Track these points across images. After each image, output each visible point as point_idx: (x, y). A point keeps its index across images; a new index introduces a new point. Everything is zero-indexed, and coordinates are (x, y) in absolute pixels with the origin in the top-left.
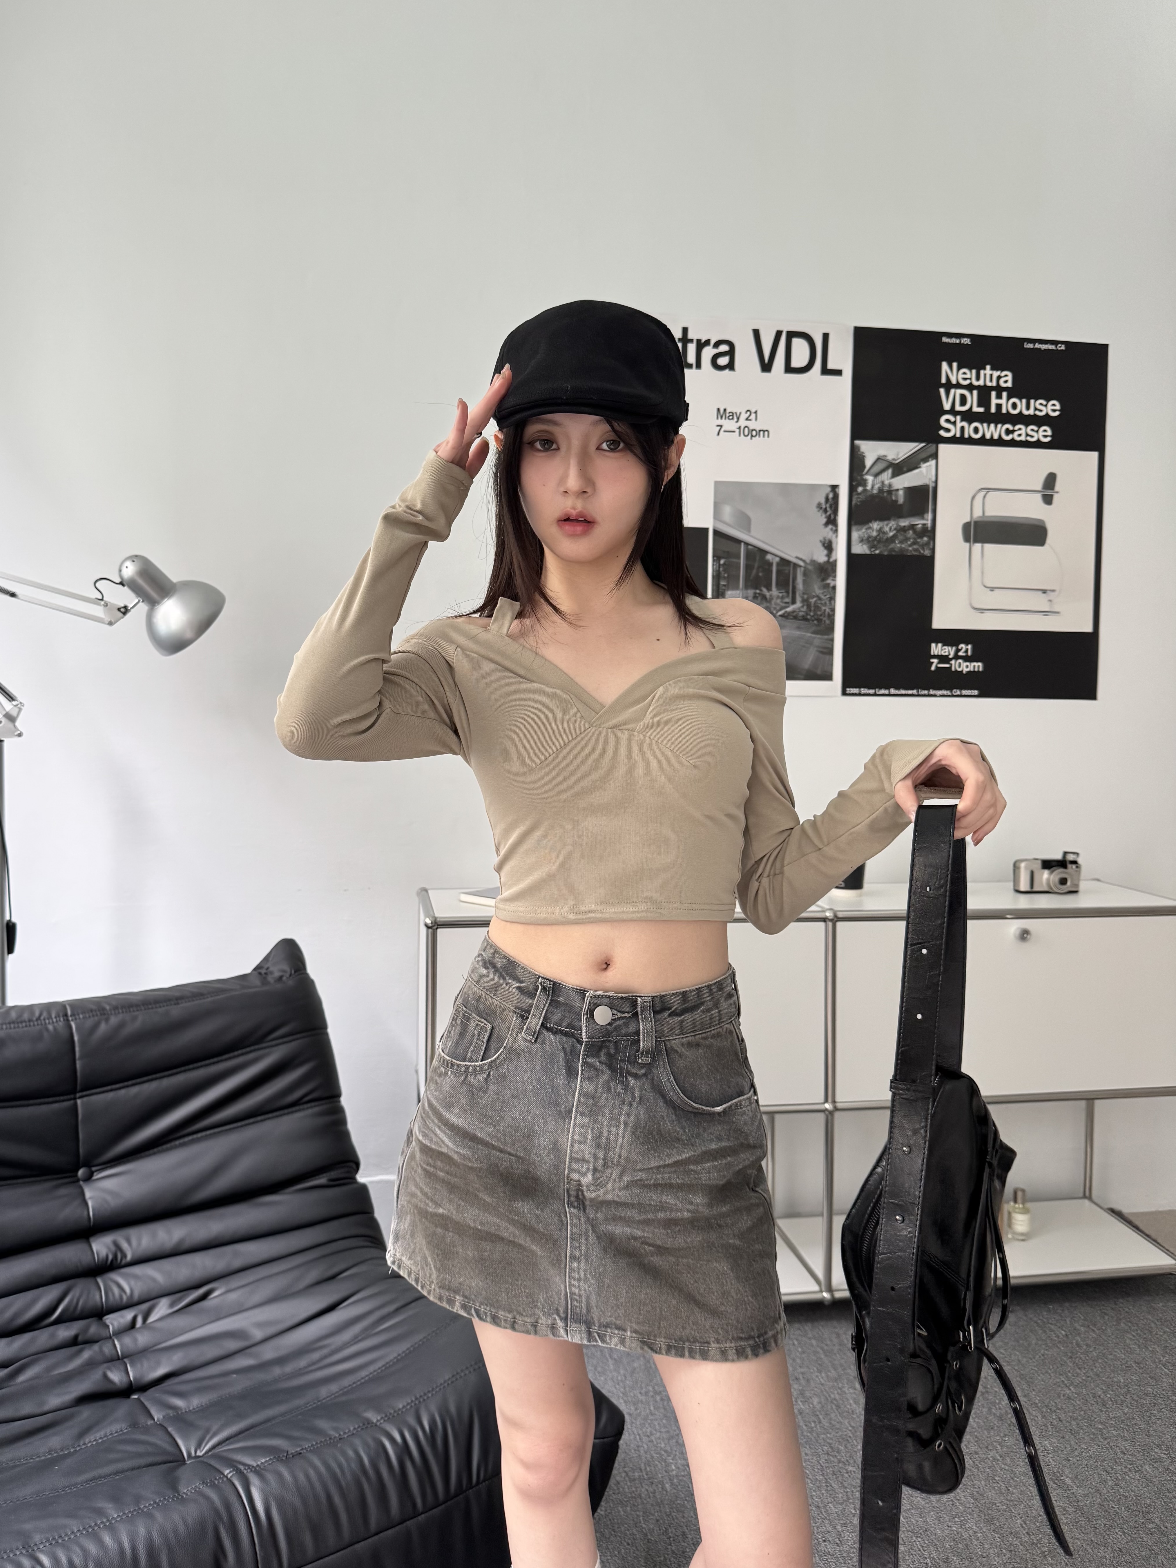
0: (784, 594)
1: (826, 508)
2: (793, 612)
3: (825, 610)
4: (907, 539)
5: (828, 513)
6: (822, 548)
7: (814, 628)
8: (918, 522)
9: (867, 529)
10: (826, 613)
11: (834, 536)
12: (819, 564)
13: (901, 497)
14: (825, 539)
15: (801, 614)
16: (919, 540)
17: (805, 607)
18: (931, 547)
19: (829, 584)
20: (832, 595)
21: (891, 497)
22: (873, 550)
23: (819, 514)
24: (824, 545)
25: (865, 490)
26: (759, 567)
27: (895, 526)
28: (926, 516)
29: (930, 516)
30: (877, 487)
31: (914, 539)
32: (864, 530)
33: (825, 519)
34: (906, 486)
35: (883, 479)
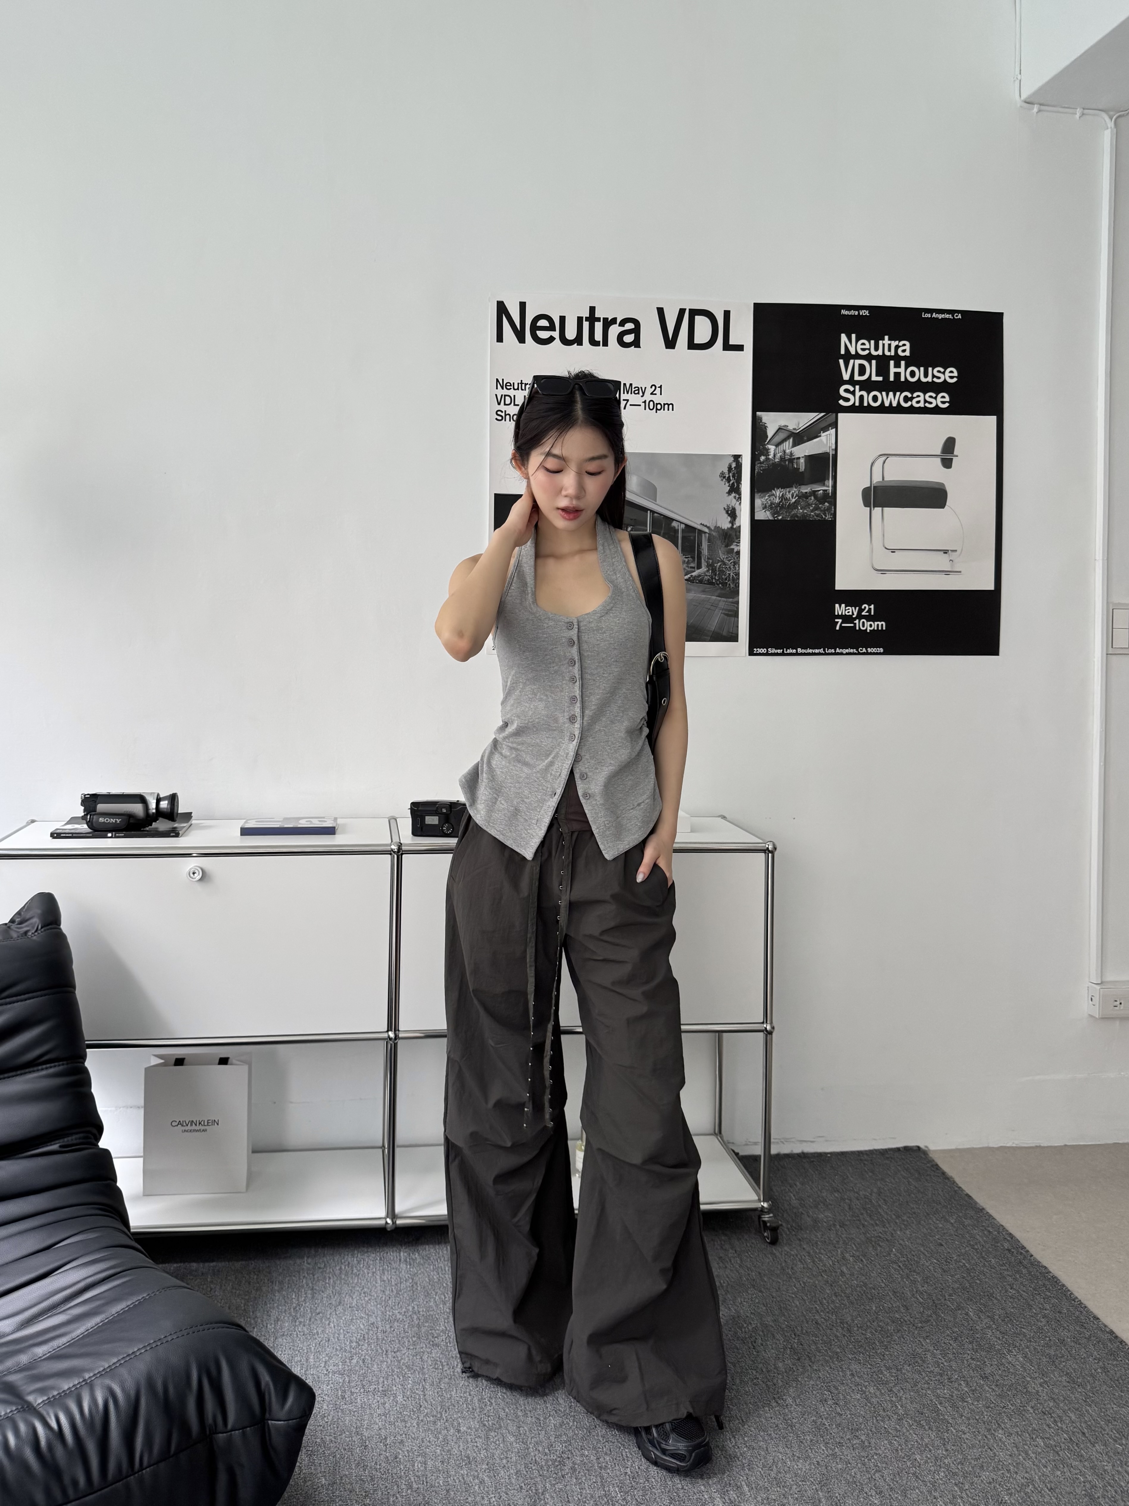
1: (729, 477)
2: (699, 576)
3: (729, 575)
4: (809, 505)
5: (731, 482)
6: (727, 515)
7: (719, 591)
8: (820, 488)
9: (770, 496)
10: (731, 578)
11: (738, 503)
12: (723, 530)
13: (802, 466)
14: (728, 506)
15: (706, 578)
16: (821, 506)
17: (710, 572)
18: (833, 512)
19: (733, 549)
20: (736, 560)
21: (793, 464)
22: (775, 515)
23: (723, 483)
24: (727, 512)
25: (767, 459)
27: (796, 493)
28: (826, 482)
29: (830, 482)
30: (778, 455)
32: (767, 498)
33: (729, 488)
34: (807, 454)
35: (784, 448)
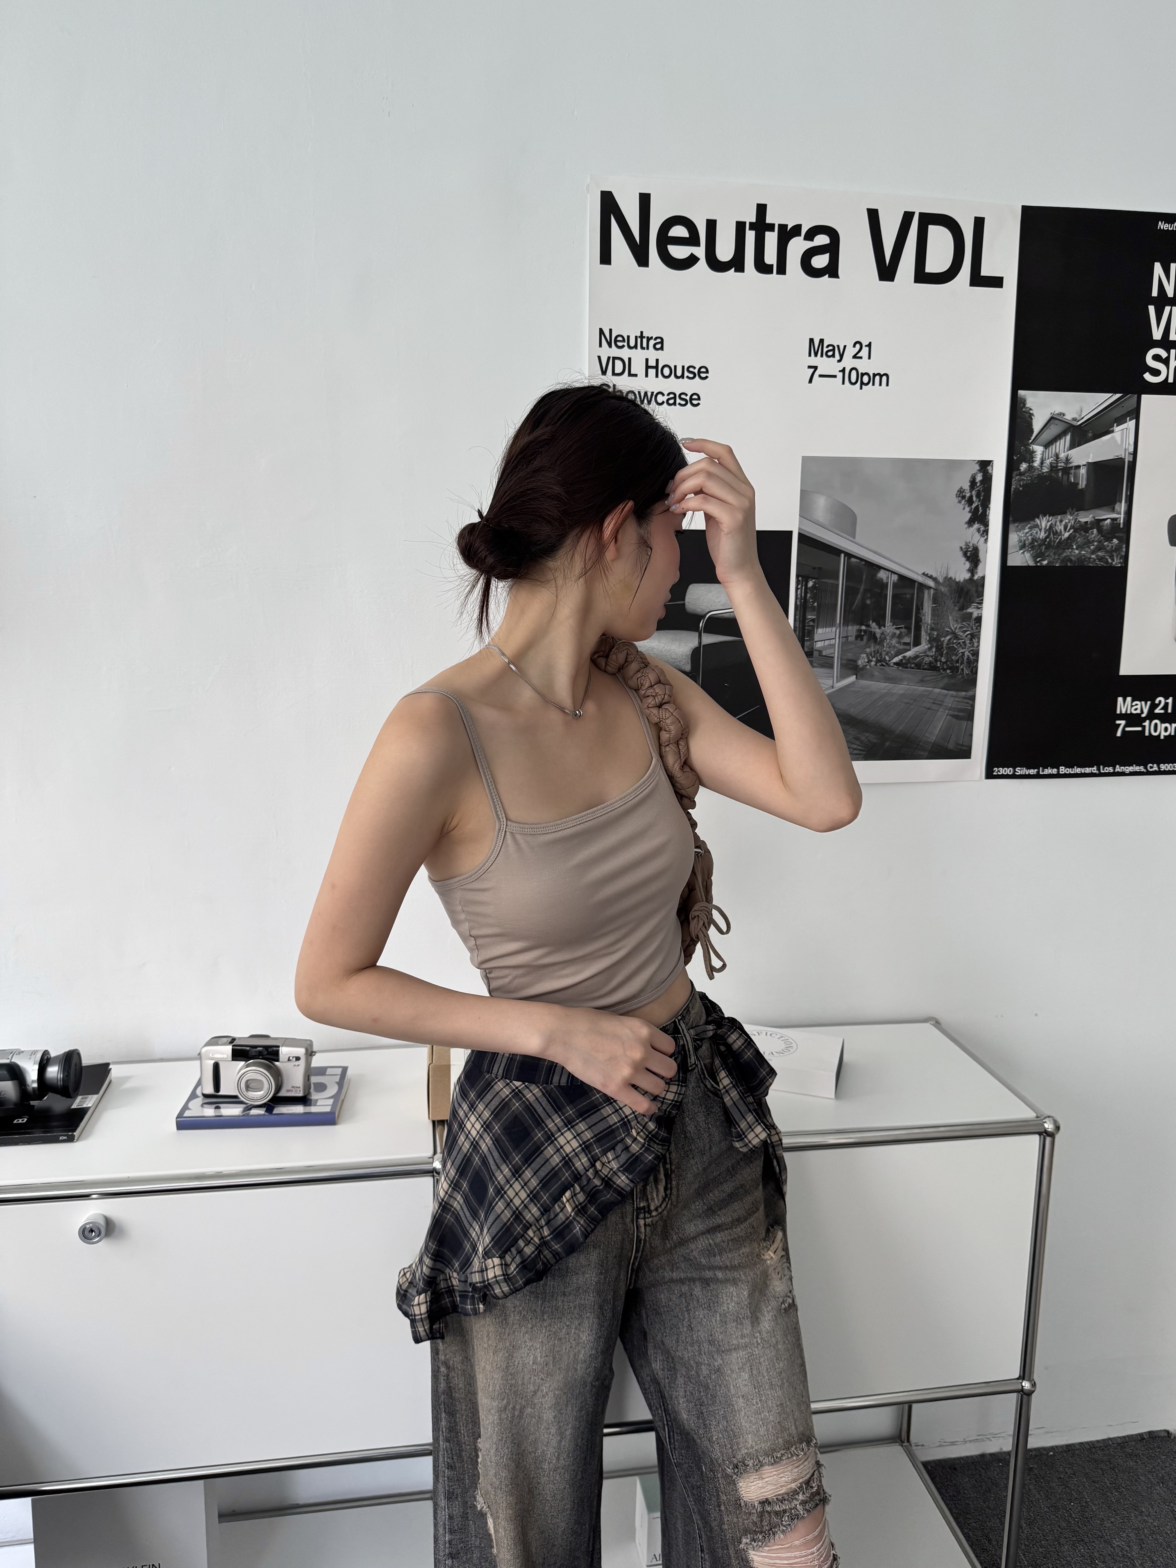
0: (903, 630)
1: (971, 497)
2: (917, 657)
3: (963, 653)
4: (1089, 542)
5: (974, 506)
6: (964, 559)
7: (946, 681)
8: (1106, 516)
9: (1031, 528)
10: (965, 659)
11: (983, 539)
12: (958, 583)
13: (1082, 478)
14: (967, 544)
15: (927, 660)
16: (1105, 544)
17: (934, 650)
18: (1123, 554)
19: (971, 614)
20: (975, 631)
21: (1068, 477)
22: (1038, 560)
23: (961, 506)
24: (965, 554)
25: (1031, 468)
26: (866, 591)
27: (1073, 522)
28: (1117, 507)
29: (1123, 506)
30: (1048, 462)
31: (1099, 542)
32: (1026, 531)
33: (970, 515)
34: (1090, 461)
35: (1057, 451)
